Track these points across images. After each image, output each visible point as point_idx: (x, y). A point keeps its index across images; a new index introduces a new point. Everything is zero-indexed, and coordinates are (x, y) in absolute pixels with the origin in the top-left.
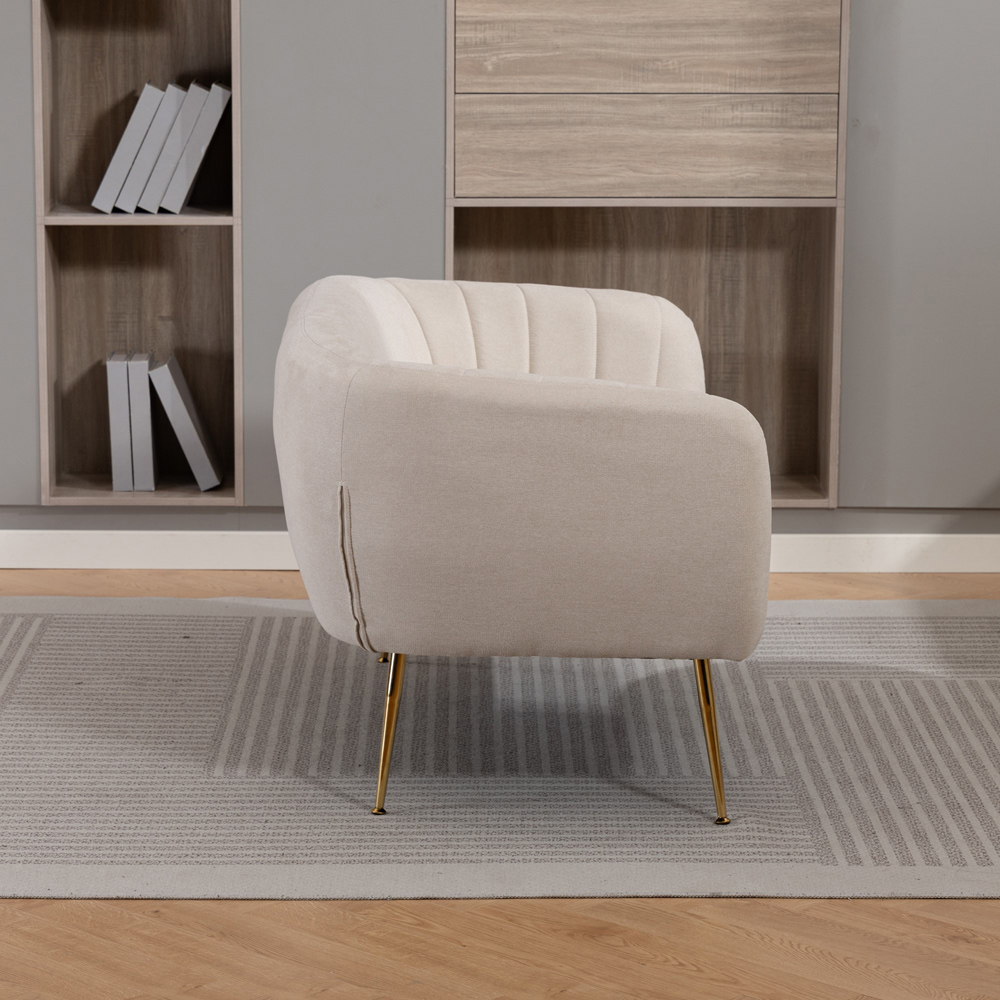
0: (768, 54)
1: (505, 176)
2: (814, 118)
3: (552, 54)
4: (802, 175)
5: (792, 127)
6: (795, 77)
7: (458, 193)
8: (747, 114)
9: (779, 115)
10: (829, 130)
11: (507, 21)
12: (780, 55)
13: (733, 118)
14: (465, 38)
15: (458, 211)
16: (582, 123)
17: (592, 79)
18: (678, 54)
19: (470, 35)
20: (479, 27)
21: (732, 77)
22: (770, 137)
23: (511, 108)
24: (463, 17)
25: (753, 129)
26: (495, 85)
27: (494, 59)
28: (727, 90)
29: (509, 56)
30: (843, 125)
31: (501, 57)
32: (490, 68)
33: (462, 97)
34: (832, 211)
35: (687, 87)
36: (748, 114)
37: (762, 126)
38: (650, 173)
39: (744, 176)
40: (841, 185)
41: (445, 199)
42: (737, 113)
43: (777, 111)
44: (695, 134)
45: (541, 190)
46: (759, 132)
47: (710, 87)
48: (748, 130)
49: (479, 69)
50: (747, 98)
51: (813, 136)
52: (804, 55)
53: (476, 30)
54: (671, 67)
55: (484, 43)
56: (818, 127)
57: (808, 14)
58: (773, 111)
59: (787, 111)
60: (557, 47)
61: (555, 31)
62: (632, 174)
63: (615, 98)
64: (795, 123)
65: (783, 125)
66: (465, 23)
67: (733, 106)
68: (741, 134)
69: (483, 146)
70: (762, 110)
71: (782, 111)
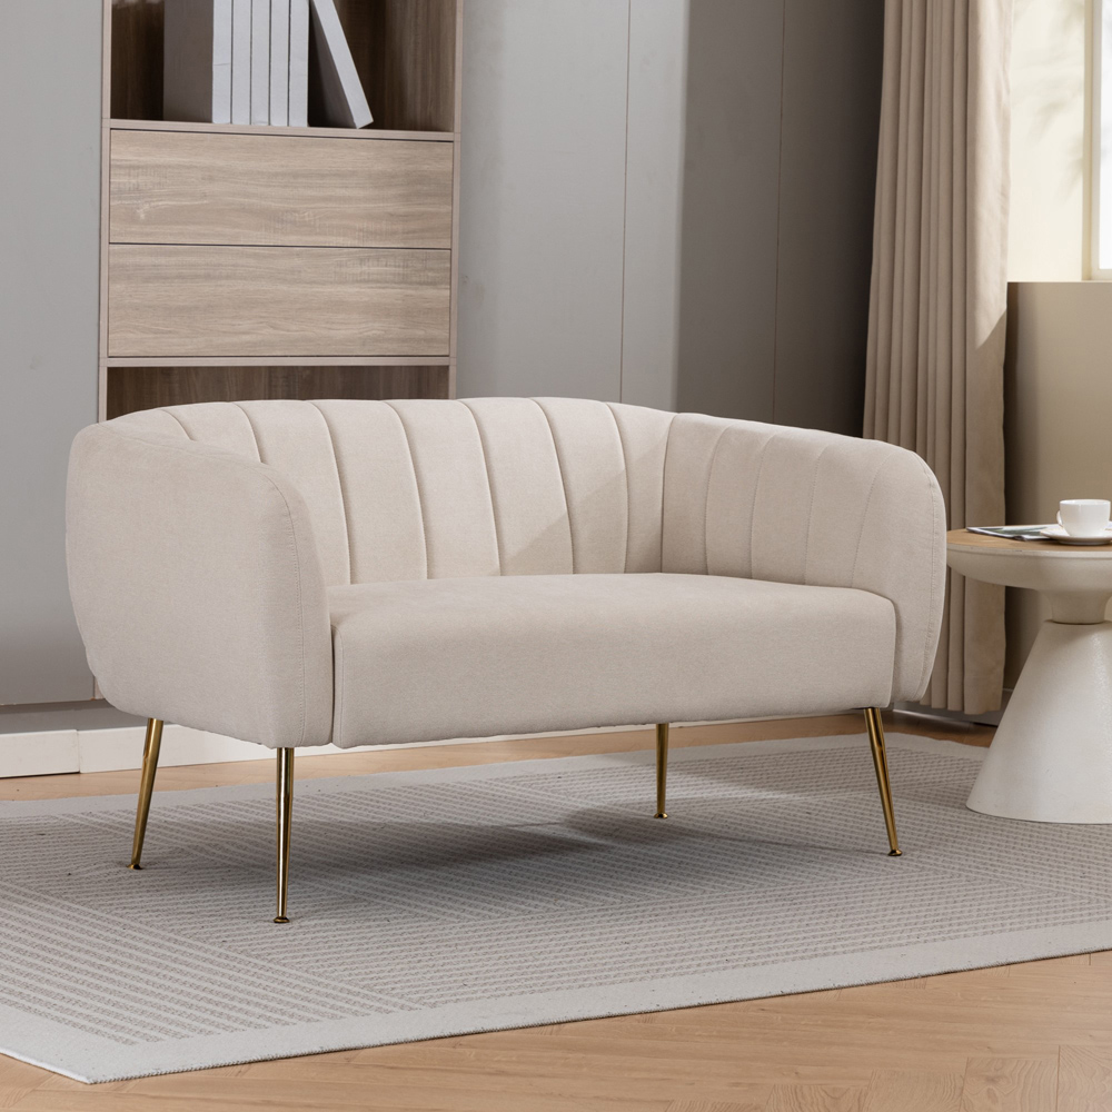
0: (391, 207)
1: (156, 333)
2: (430, 274)
3: (200, 202)
4: (420, 333)
5: (411, 283)
6: (414, 232)
7: (111, 352)
8: (374, 269)
9: (401, 270)
10: (443, 286)
11: (159, 166)
12: (403, 209)
13: (361, 273)
14: (119, 183)
15: (111, 371)
16: (228, 277)
17: (237, 230)
18: (313, 206)
19: (124, 180)
20: (132, 171)
21: (360, 230)
22: (393, 294)
23: (162, 260)
24: (117, 160)
25: (379, 285)
26: (147, 234)
27: (147, 206)
28: (356, 243)
29: (160, 203)
30: (455, 281)
31: (153, 204)
32: (142, 216)
33: (116, 247)
34: (445, 369)
35: (321, 240)
36: (372, 269)
37: (387, 282)
38: (288, 331)
39: (370, 333)
40: (454, 342)
41: (99, 358)
42: (365, 268)
43: (399, 266)
44: (328, 289)
45: (189, 348)
46: (383, 288)
47: (341, 241)
48: (374, 285)
49: (132, 218)
50: (373, 253)
51: (430, 292)
52: (422, 209)
53: (130, 175)
54: (307, 219)
55: (137, 189)
56: (433, 284)
57: (426, 167)
58: (395, 266)
59: (407, 267)
60: (205, 196)
61: (203, 179)
62: (271, 331)
63: (257, 250)
64: (414, 279)
65: (404, 281)
66: (120, 167)
67: (362, 261)
68: (368, 290)
69: (136, 301)
70: (386, 266)
71: (403, 267)
